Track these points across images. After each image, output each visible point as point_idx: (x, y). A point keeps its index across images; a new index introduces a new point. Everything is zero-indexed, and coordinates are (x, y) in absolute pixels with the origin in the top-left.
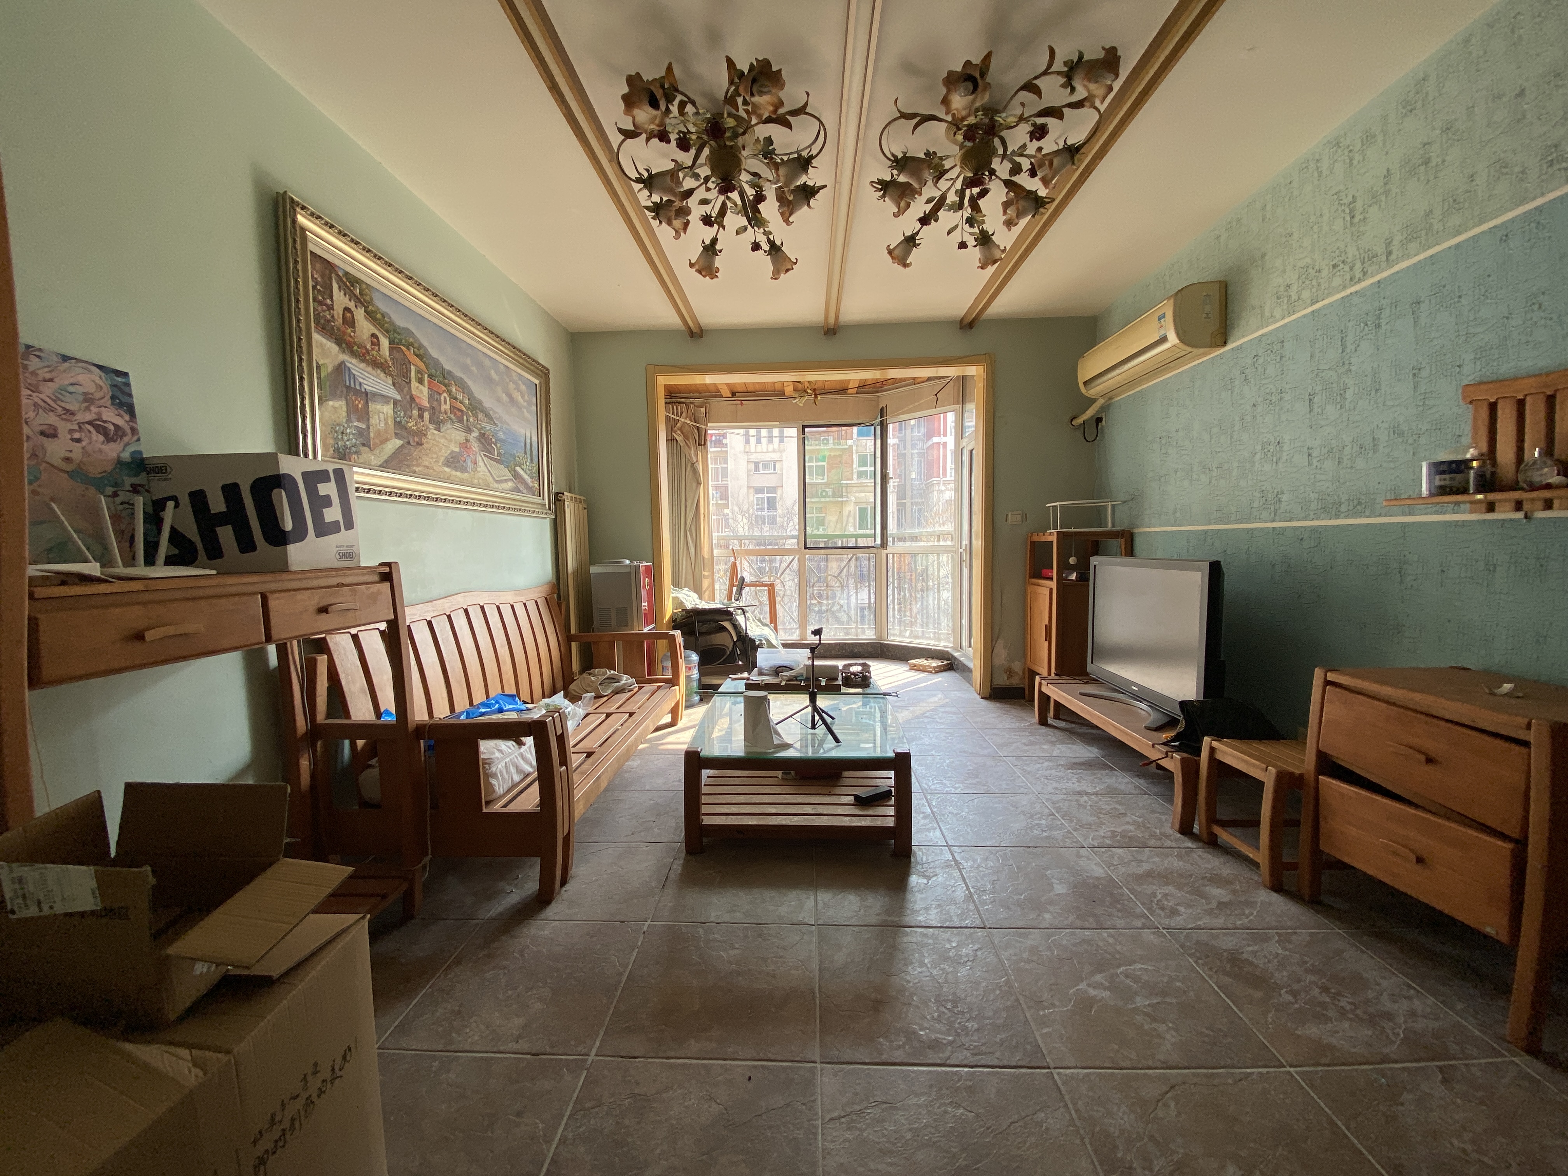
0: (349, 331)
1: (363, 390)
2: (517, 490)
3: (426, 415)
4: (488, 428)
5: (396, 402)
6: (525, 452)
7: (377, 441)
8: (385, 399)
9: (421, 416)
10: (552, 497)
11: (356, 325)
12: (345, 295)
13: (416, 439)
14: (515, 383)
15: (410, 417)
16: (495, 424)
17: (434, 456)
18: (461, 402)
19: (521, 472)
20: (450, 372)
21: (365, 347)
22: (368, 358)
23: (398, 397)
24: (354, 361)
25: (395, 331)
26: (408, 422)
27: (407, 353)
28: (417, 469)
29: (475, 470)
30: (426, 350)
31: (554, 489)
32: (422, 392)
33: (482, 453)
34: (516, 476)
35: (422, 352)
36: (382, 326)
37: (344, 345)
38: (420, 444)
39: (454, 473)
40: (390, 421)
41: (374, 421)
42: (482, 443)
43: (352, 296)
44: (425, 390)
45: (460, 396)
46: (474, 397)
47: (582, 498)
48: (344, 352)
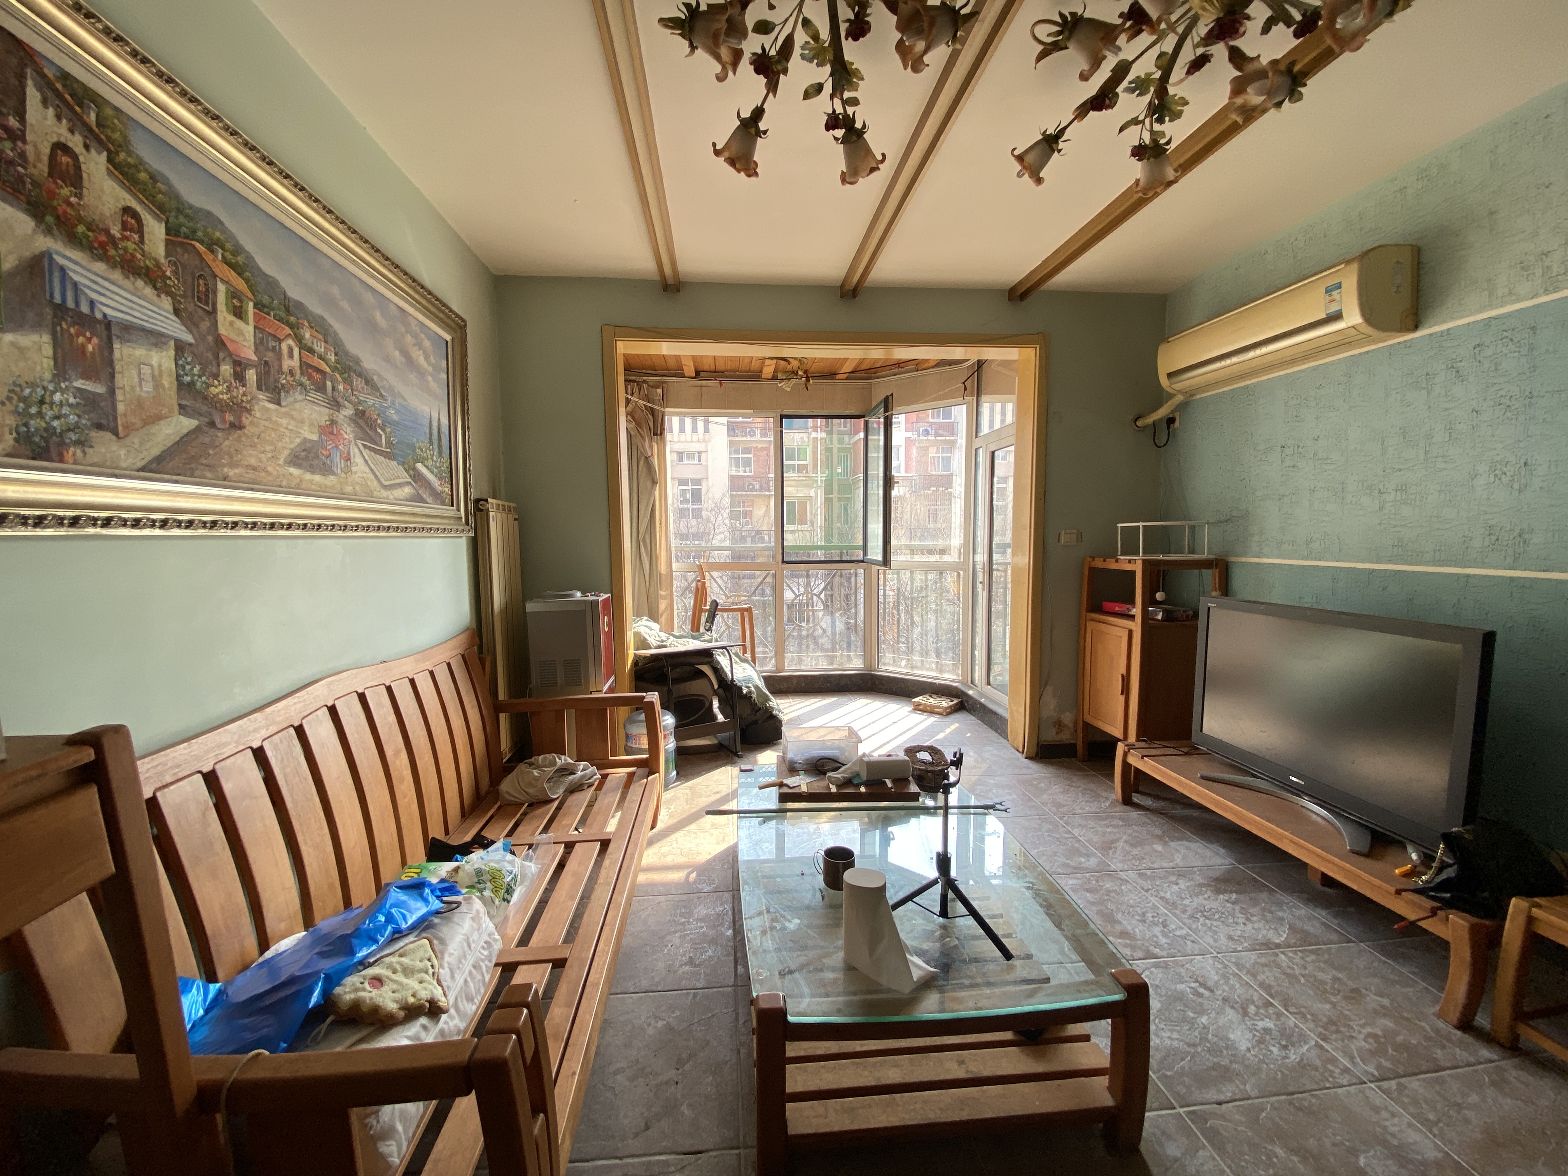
0: (65, 191)
1: (99, 316)
2: (417, 499)
3: (251, 375)
4: (371, 403)
5: (180, 348)
6: (431, 443)
7: (136, 420)
8: (156, 338)
9: (239, 377)
10: (471, 506)
11: (86, 183)
12: (59, 118)
13: (229, 417)
14: (415, 336)
15: (216, 376)
16: (381, 396)
17: (268, 448)
18: (321, 357)
19: (424, 471)
20: (299, 305)
21: (107, 232)
22: (112, 252)
23: (189, 338)
24: (76, 255)
25: (179, 211)
26: (209, 386)
27: (208, 257)
28: (231, 473)
29: (348, 470)
30: (249, 257)
31: (474, 494)
32: (241, 333)
33: (359, 442)
34: (417, 477)
35: (240, 259)
36: (152, 198)
37: (49, 219)
38: (236, 426)
39: (308, 476)
40: (169, 383)
41: (125, 379)
42: (360, 427)
43: (78, 124)
44: (249, 330)
45: (320, 348)
46: (347, 353)
47: (512, 505)
48: (48, 231)
